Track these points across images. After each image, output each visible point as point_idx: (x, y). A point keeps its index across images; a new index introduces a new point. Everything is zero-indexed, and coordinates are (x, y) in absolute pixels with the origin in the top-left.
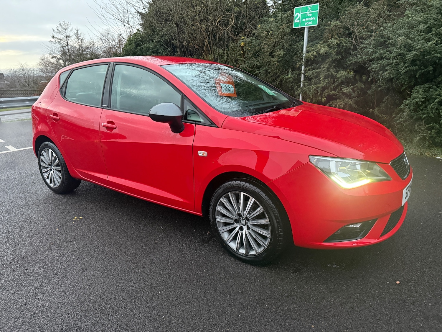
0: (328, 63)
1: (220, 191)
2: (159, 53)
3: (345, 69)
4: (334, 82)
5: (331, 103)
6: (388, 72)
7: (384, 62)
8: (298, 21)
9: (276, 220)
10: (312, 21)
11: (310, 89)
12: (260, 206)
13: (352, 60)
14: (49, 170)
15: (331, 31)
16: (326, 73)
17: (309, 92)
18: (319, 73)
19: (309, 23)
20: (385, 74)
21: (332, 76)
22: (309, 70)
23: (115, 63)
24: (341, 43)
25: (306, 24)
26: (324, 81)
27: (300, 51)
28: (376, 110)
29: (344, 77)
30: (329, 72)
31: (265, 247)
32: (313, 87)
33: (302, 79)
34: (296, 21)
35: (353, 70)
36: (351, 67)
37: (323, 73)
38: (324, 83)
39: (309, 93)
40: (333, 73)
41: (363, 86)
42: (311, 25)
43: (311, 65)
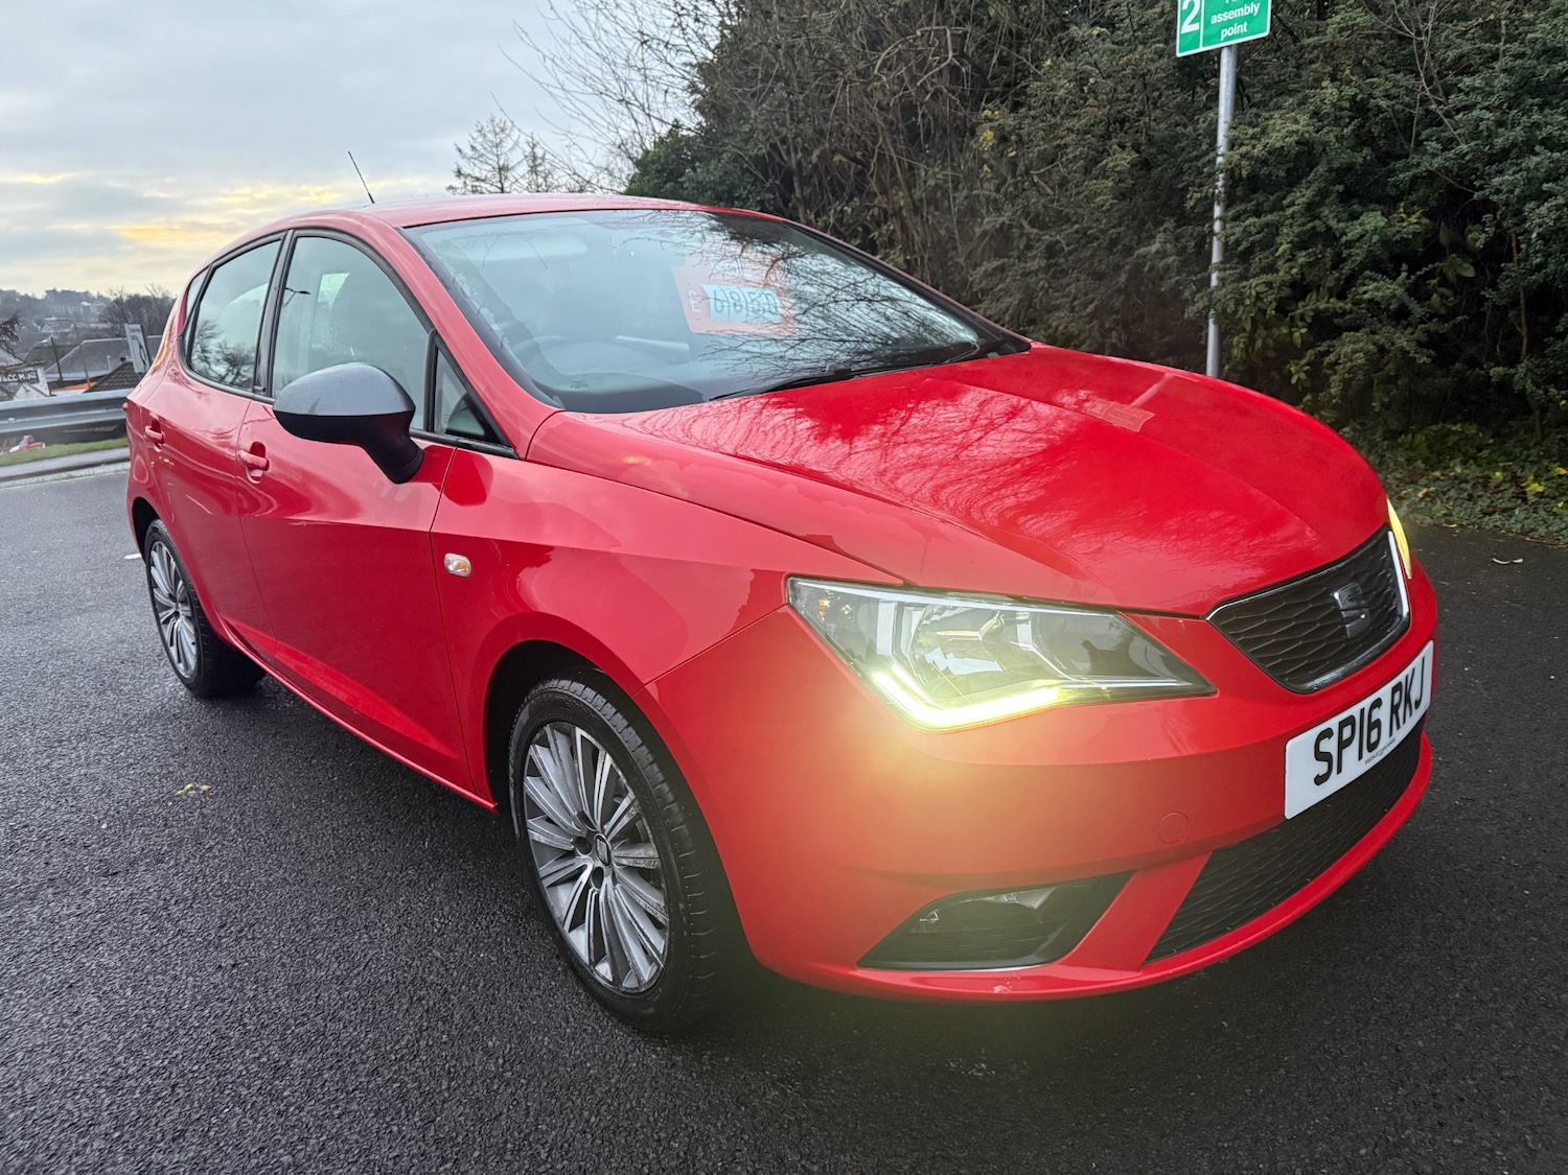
0: (1315, 186)
1: (524, 717)
2: (738, 198)
3: (1388, 203)
4: (1338, 261)
5: (1323, 347)
6: (1554, 203)
7: (1539, 160)
8: (1195, 27)
9: (676, 857)
10: (1249, 18)
11: (1241, 294)
12: (628, 788)
13: (1418, 165)
14: (171, 617)
15: (1329, 52)
16: (1304, 224)
17: (1237, 305)
18: (1278, 229)
19: (1234, 30)
20: (1543, 210)
21: (1330, 237)
22: (1236, 218)
23: (297, 233)
24: (1371, 96)
25: (1223, 36)
26: (1292, 258)
27: (1204, 147)
28: (1521, 369)
29: (1376, 238)
30: (1317, 222)
31: (658, 965)
32: (1255, 285)
33: (1216, 258)
34: (1185, 27)
35: (1423, 203)
36: (1413, 197)
37: (1291, 226)
38: (1291, 268)
39: (1235, 312)
40: (1333, 223)
41: (1470, 273)
42: (1245, 35)
43: (1245, 199)
